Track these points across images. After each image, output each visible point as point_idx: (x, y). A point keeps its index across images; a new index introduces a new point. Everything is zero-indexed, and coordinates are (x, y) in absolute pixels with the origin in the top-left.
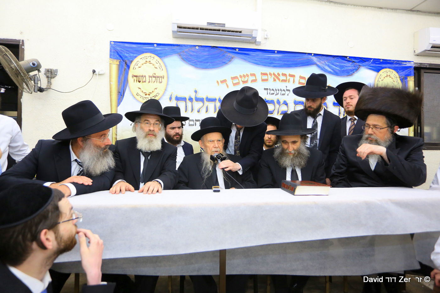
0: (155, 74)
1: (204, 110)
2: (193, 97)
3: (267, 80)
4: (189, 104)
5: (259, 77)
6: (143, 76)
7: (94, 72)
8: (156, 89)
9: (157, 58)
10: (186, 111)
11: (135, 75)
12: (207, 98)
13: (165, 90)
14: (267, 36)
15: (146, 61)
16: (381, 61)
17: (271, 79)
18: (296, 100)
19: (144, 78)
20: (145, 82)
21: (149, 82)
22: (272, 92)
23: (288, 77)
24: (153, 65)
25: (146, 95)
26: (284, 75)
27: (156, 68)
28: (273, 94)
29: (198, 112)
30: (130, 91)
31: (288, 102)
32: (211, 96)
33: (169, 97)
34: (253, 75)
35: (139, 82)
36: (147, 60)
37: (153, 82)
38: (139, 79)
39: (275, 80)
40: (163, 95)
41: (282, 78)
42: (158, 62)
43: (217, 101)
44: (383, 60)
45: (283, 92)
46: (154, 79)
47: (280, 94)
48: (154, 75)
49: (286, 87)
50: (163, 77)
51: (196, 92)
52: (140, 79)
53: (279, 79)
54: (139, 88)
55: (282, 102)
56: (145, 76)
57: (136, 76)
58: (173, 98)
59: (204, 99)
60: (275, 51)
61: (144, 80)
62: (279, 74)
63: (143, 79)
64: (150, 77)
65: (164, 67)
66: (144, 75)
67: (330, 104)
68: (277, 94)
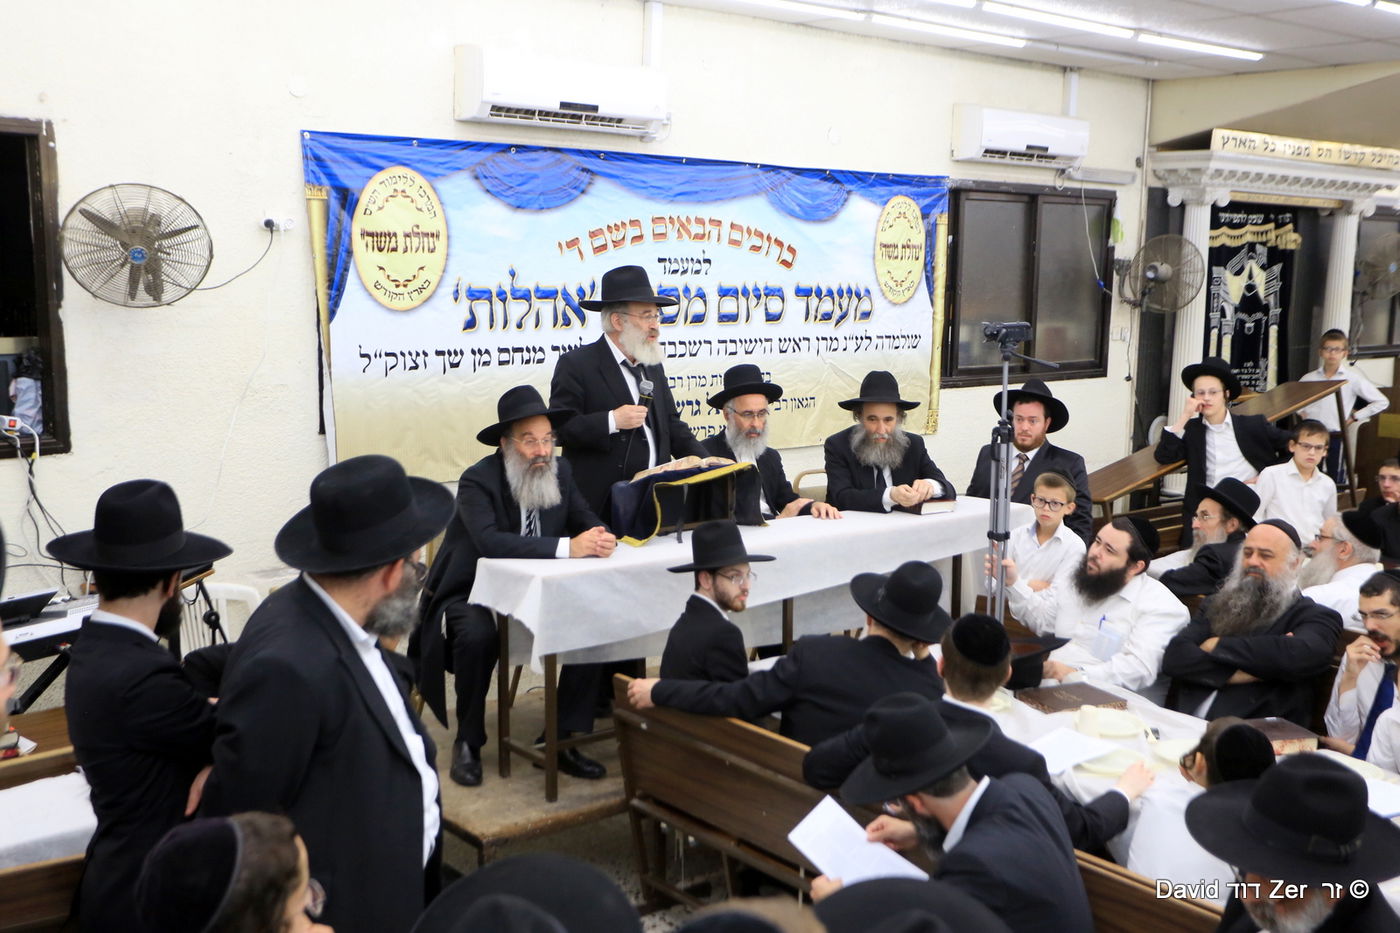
0: (418, 226)
1: (530, 321)
2: (507, 289)
3: (663, 235)
4: (498, 306)
5: (647, 229)
6: (389, 235)
7: (269, 224)
8: (422, 268)
9: (420, 180)
10: (491, 327)
11: (370, 229)
12: (537, 290)
13: (444, 271)
14: (668, 119)
15: (395, 190)
16: (891, 177)
17: (672, 234)
18: (722, 285)
19: (393, 239)
20: (395, 250)
21: (405, 251)
22: (674, 267)
23: (708, 227)
24: (412, 201)
25: (397, 286)
26: (700, 221)
27: (420, 210)
28: (675, 272)
29: (519, 326)
30: (360, 278)
31: (706, 291)
32: (547, 284)
33: (453, 289)
34: (635, 223)
35: (381, 250)
36: (395, 186)
37: (414, 250)
38: (381, 240)
39: (680, 236)
40: (439, 285)
41: (696, 229)
42: (423, 194)
43: (560, 295)
44: (893, 175)
45: (697, 267)
46: (415, 241)
47: (690, 271)
48: (416, 230)
49: (704, 252)
50: (438, 236)
51: (513, 274)
52: (383, 243)
53: (688, 232)
54: (381, 268)
55: (693, 293)
56: (395, 235)
57: (371, 235)
58: (463, 294)
59: (529, 291)
60: (682, 158)
61: (393, 245)
62: (688, 220)
63: (390, 242)
64: (407, 235)
65: (438, 208)
66: (392, 232)
67: (789, 293)
68: (685, 272)
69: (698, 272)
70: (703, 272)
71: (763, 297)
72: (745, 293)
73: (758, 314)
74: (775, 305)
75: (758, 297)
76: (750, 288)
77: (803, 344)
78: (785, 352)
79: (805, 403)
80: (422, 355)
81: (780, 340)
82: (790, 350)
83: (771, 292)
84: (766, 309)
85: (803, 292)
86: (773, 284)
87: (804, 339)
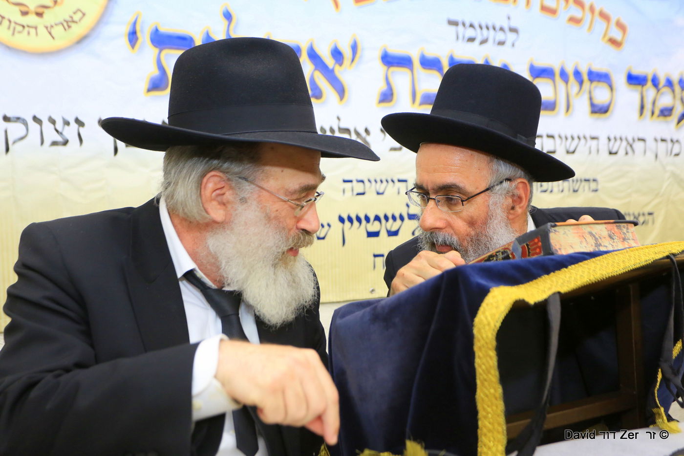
22: (471, 33)
28: (471, 40)
40: (100, 19)
45: (500, 36)
47: (491, 40)
49: (509, 18)
51: (228, 15)
67: (620, 80)
68: (484, 42)
69: (501, 43)
70: (508, 43)
71: (587, 84)
72: (564, 75)
73: (582, 105)
74: (602, 95)
75: (581, 83)
76: (570, 70)
77: (639, 146)
78: (616, 153)
79: (641, 219)
80: (74, 126)
81: (609, 139)
82: (622, 152)
83: (597, 77)
84: (591, 99)
85: (634, 80)
86: (599, 67)
87: (639, 139)
